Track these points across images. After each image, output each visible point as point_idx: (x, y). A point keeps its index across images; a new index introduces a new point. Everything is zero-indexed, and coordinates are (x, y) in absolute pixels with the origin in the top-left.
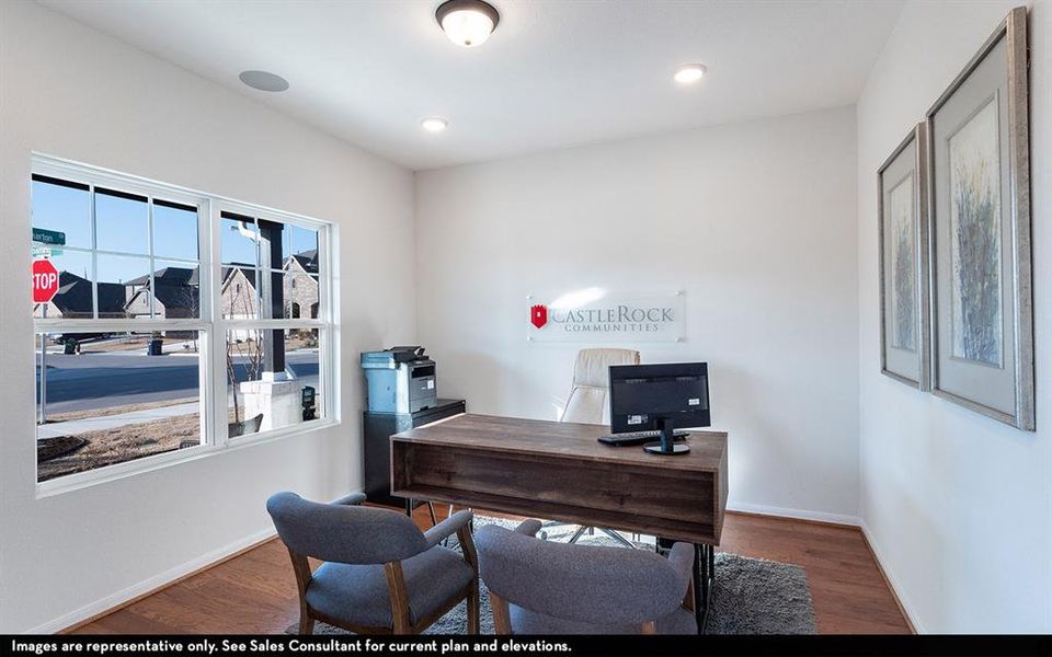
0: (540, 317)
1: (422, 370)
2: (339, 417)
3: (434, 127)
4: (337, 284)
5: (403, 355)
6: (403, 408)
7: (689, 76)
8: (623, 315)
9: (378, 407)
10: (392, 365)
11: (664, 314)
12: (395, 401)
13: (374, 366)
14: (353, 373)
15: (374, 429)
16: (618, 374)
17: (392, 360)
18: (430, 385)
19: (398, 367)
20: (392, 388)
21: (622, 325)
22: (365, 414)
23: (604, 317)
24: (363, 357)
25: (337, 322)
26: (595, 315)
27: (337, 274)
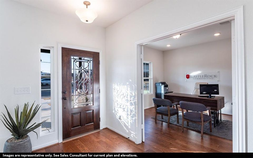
0: (188, 77)
1: (166, 86)
2: (152, 93)
3: (169, 46)
4: (152, 72)
5: (163, 83)
6: (163, 92)
7: (217, 35)
8: (206, 76)
9: (158, 92)
10: (161, 85)
11: (215, 76)
12: (161, 91)
13: (158, 85)
14: (154, 86)
15: (158, 95)
16: (201, 86)
17: (161, 84)
18: (167, 88)
19: (162, 85)
20: (161, 89)
21: (205, 78)
22: (156, 93)
23: (201, 76)
24: (156, 84)
25: (152, 78)
26: (199, 76)
27: (152, 70)
